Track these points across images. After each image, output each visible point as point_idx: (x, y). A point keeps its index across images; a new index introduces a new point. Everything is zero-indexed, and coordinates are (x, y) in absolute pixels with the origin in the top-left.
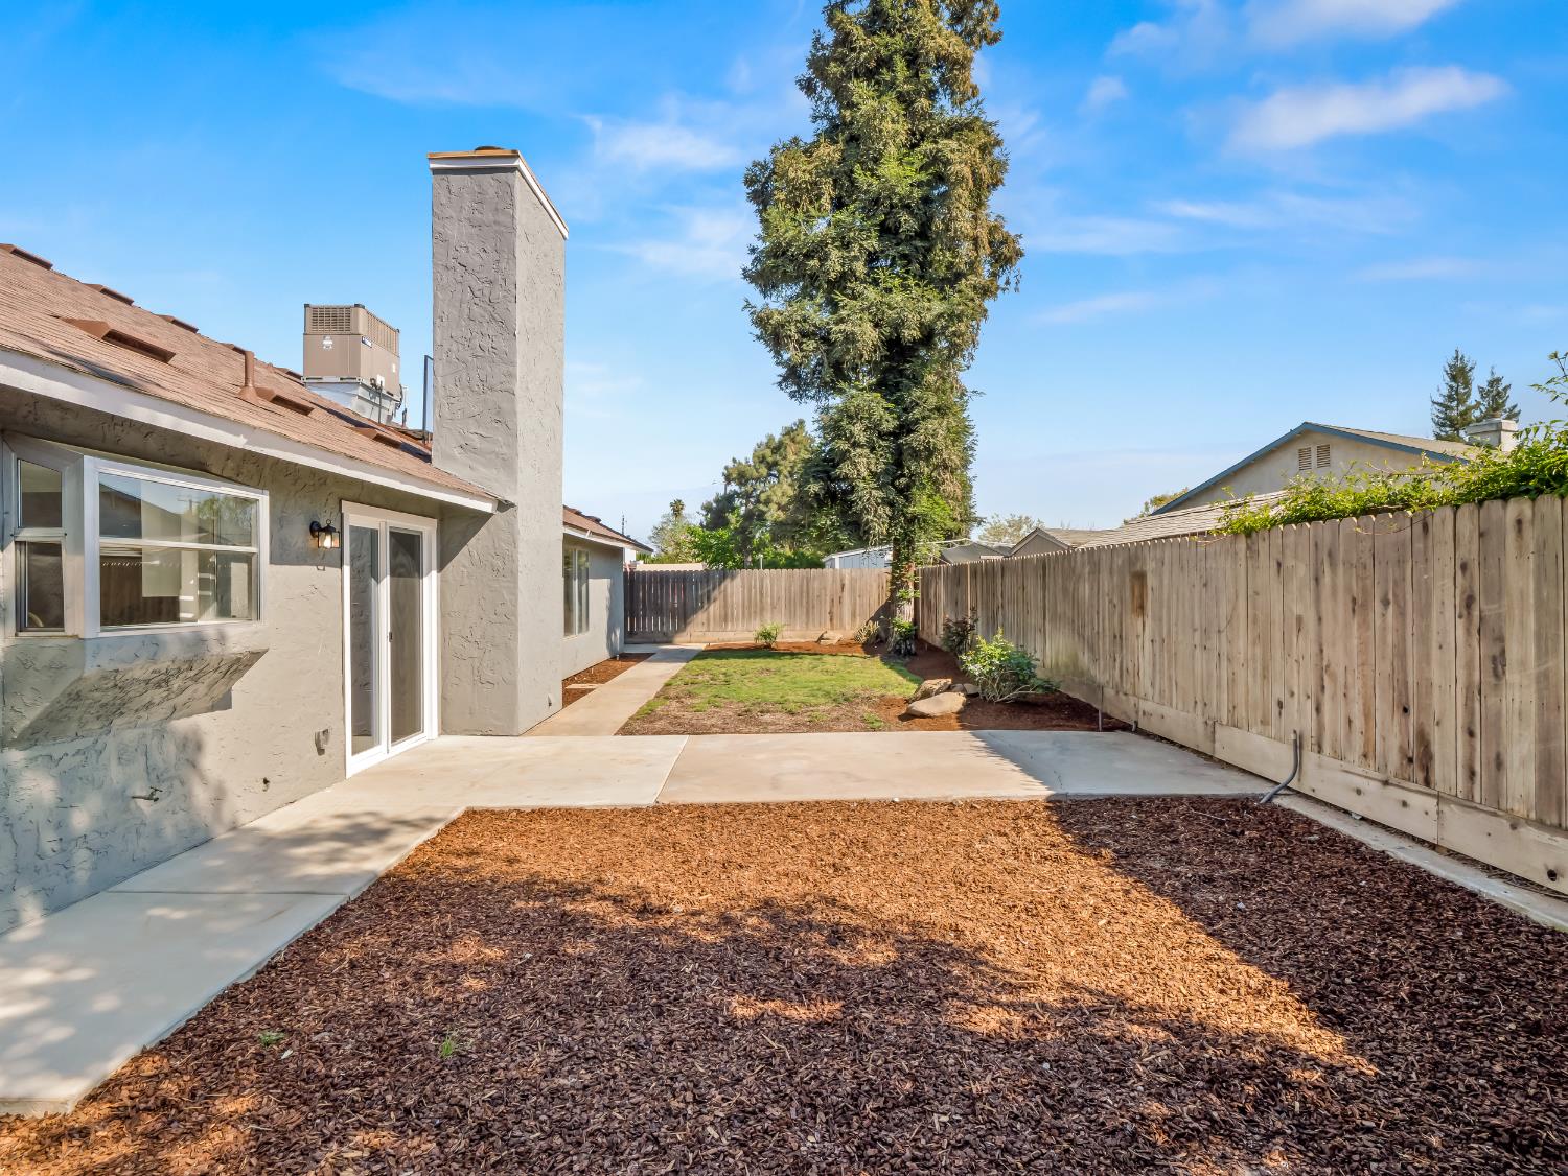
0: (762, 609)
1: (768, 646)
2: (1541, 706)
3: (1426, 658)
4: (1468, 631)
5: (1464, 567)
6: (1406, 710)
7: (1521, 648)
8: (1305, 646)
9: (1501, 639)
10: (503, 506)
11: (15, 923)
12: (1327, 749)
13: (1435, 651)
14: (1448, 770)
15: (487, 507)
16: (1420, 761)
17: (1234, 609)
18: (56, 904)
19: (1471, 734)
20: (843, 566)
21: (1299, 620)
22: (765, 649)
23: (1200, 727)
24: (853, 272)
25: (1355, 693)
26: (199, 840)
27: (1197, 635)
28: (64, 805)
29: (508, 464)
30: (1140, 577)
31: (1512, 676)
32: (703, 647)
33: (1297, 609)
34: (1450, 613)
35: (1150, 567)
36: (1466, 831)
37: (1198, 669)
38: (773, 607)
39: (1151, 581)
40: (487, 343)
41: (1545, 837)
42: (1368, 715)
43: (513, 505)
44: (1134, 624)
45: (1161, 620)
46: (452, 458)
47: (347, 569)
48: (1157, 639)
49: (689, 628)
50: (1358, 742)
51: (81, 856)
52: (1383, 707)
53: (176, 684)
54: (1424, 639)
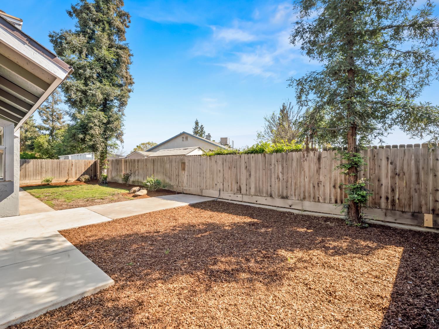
0: (41, 173)
1: (49, 184)
2: (255, 180)
3: (240, 175)
4: (246, 171)
5: (246, 162)
6: (237, 183)
7: (253, 173)
8: (221, 175)
9: (250, 172)
12: (225, 190)
13: (242, 174)
14: (243, 191)
16: (240, 190)
17: (207, 169)
19: (247, 185)
20: (72, 158)
21: (220, 170)
22: (47, 185)
23: (199, 191)
24: (92, 77)
25: (230, 181)
27: (198, 174)
30: (184, 163)
31: (252, 177)
33: (219, 169)
34: (244, 169)
35: (186, 161)
36: (246, 199)
37: (198, 180)
39: (186, 164)
41: (256, 197)
42: (231, 184)
44: (182, 173)
45: (189, 171)
48: (188, 175)
50: (230, 188)
52: (234, 182)
54: (240, 172)
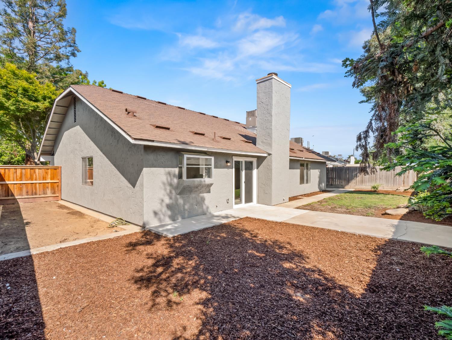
1: (375, 191)
10: (269, 154)
11: (178, 219)
15: (266, 155)
18: (183, 218)
22: (374, 192)
26: (204, 214)
28: (184, 204)
29: (270, 145)
32: (353, 190)
38: (380, 178)
40: (267, 119)
43: (271, 154)
46: (260, 145)
47: (234, 169)
49: (350, 184)
51: (186, 212)
53: (199, 188)
